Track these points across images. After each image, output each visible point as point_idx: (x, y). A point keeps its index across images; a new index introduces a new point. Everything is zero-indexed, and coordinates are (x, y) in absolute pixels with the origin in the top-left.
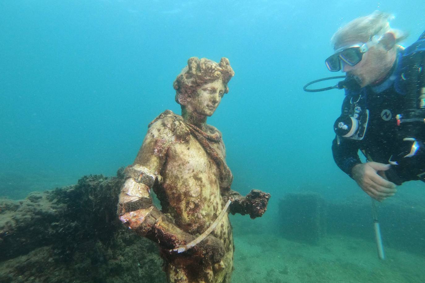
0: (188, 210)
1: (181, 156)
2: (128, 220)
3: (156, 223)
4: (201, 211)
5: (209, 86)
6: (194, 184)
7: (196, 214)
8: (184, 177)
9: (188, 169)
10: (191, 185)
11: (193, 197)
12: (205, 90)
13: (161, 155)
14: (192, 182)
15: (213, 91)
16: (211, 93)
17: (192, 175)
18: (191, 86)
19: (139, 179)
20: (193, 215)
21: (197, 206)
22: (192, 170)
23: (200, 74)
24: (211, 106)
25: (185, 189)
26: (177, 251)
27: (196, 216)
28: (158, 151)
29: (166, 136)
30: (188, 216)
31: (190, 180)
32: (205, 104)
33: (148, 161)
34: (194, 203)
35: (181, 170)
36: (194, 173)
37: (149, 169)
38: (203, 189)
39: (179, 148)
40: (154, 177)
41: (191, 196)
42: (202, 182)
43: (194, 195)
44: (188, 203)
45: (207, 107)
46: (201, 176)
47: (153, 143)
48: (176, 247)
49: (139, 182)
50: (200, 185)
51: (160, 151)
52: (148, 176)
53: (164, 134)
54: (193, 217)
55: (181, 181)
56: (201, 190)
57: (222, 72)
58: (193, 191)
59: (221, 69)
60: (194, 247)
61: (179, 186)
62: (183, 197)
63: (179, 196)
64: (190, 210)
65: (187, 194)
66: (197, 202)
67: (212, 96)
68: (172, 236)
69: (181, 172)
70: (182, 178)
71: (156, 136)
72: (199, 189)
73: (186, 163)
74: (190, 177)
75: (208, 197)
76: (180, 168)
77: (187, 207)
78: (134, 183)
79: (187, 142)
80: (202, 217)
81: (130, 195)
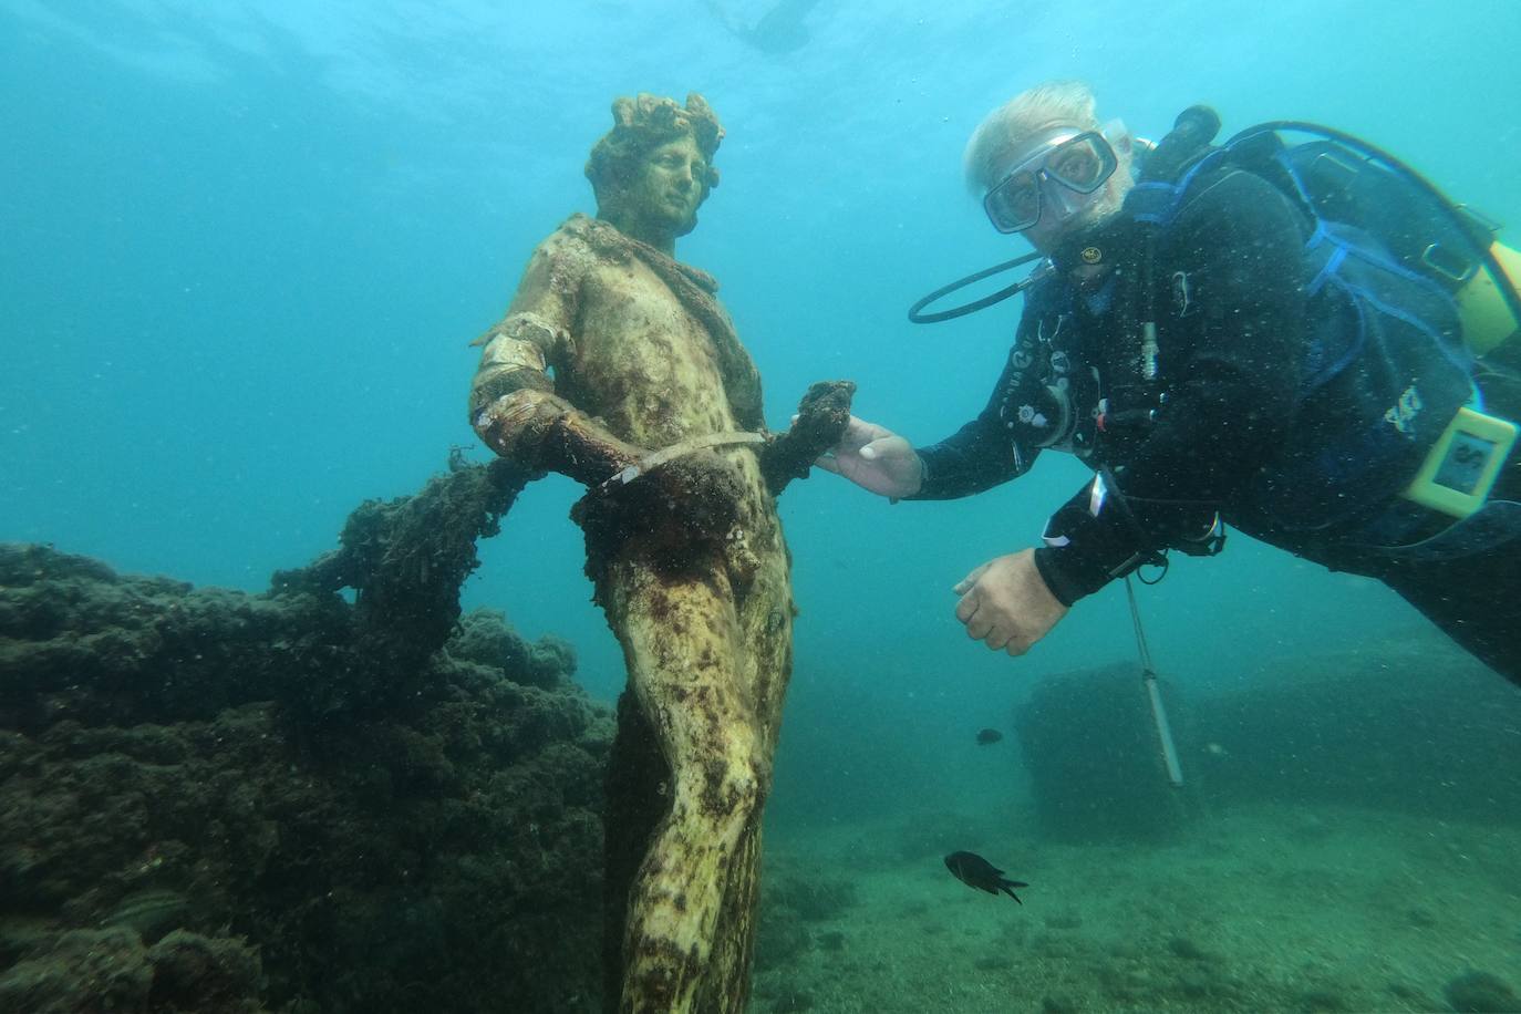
0: (644, 416)
1: (615, 289)
2: (496, 417)
3: (562, 418)
4: (676, 418)
5: (666, 149)
6: (653, 354)
7: (665, 426)
8: (626, 338)
9: (633, 317)
10: (644, 355)
11: (652, 383)
12: (658, 161)
13: (566, 291)
14: (646, 350)
15: (677, 160)
16: (672, 168)
17: (645, 334)
18: (625, 158)
19: (518, 333)
20: (658, 426)
21: (665, 406)
22: (642, 322)
23: (641, 124)
24: (678, 197)
25: (630, 364)
26: (620, 480)
27: (665, 430)
28: (559, 283)
29: (574, 252)
30: (646, 432)
31: (641, 345)
32: (662, 194)
33: (535, 301)
34: (658, 399)
35: (618, 321)
36: (651, 328)
37: (541, 316)
38: (677, 366)
39: (609, 275)
40: (553, 333)
41: (648, 381)
42: (671, 349)
43: (654, 378)
44: (641, 401)
45: (667, 200)
46: (667, 337)
47: (545, 268)
48: (617, 470)
49: (519, 339)
50: (668, 357)
51: (563, 282)
52: (537, 328)
53: (570, 249)
54: (657, 434)
55: (620, 349)
56: (672, 368)
57: (691, 119)
58: (652, 369)
59: (688, 114)
60: (661, 466)
61: (615, 359)
62: (628, 383)
63: (619, 384)
64: (650, 416)
65: (637, 377)
66: (664, 394)
67: (676, 173)
68: (607, 447)
69: (618, 326)
70: (621, 340)
71: (550, 252)
72: (665, 364)
73: (628, 302)
74: (641, 338)
75: (693, 389)
76: (615, 316)
77: (640, 410)
78: (506, 339)
79: (626, 263)
80: (680, 432)
81: (500, 360)
